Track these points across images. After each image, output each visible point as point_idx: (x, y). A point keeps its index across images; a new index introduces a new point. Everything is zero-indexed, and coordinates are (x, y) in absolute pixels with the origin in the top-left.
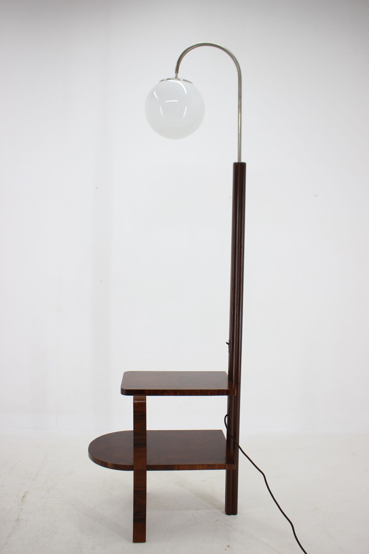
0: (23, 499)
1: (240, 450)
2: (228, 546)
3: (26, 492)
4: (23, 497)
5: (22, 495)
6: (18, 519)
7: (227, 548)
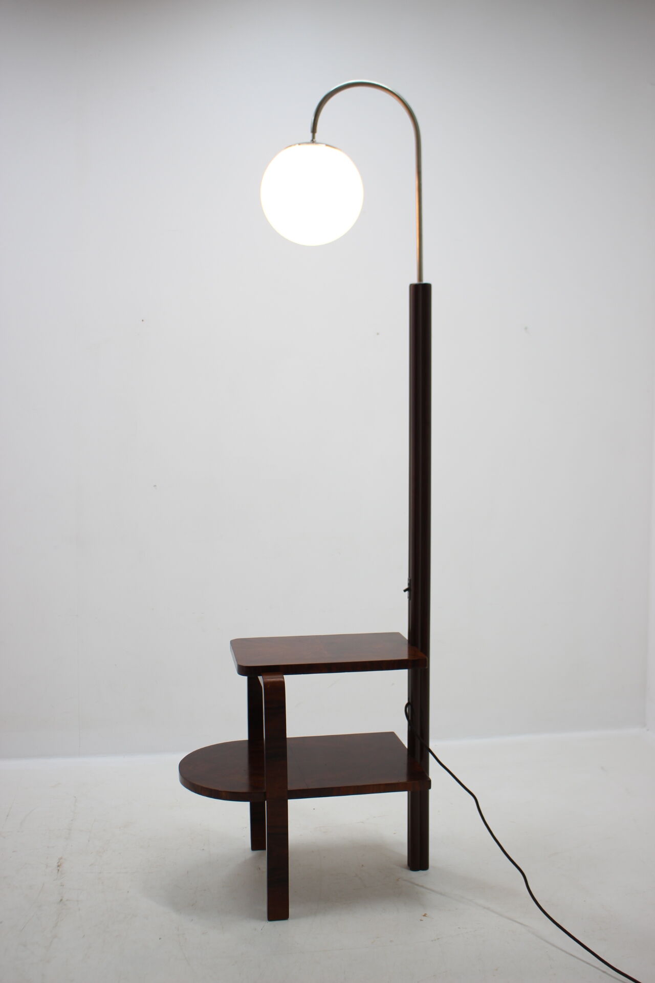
0: (58, 870)
1: (430, 755)
2: (425, 915)
3: (61, 858)
4: (58, 866)
5: (56, 864)
6: (61, 900)
7: (424, 918)
